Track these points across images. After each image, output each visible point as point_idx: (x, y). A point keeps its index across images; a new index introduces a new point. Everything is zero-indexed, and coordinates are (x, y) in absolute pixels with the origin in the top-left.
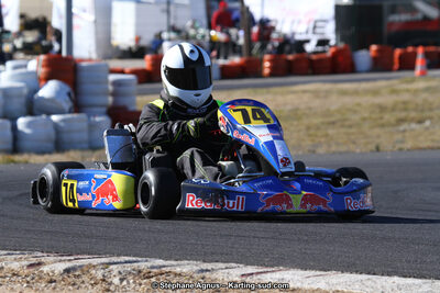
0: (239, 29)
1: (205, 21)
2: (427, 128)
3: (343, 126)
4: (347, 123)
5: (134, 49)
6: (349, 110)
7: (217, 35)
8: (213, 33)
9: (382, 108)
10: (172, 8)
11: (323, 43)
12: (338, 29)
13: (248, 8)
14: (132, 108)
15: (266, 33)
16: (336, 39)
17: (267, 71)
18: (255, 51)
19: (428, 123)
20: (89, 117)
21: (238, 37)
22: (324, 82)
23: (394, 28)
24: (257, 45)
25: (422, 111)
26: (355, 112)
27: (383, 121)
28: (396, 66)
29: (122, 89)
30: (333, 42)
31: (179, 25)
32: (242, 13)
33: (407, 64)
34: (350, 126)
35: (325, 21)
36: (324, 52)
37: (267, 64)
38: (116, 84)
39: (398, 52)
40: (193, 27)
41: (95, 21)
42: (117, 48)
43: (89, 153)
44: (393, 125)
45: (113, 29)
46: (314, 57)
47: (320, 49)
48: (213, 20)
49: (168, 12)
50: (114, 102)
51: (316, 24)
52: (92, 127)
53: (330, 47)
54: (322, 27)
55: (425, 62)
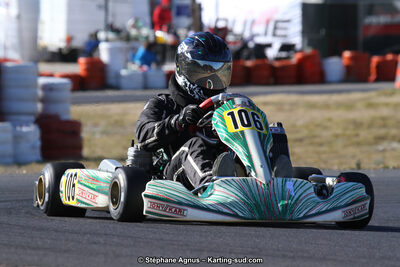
1: (147, 20)
3: (312, 144)
4: (317, 140)
5: (65, 52)
6: (318, 126)
9: (357, 124)
10: (111, 4)
11: (287, 47)
12: (305, 32)
13: (200, 5)
14: (65, 117)
16: (303, 42)
20: (14, 126)
22: (289, 92)
23: (371, 32)
26: (326, 128)
27: (359, 139)
28: (373, 76)
29: (54, 95)
30: (299, 46)
31: (118, 25)
32: (193, 11)
33: (386, 75)
34: (321, 145)
35: (288, 21)
36: (288, 58)
38: (47, 88)
39: (375, 60)
40: (135, 26)
41: (19, 17)
42: (45, 49)
44: (370, 144)
46: (277, 64)
50: (44, 109)
51: (277, 26)
52: (17, 138)
53: (296, 52)
54: (285, 29)
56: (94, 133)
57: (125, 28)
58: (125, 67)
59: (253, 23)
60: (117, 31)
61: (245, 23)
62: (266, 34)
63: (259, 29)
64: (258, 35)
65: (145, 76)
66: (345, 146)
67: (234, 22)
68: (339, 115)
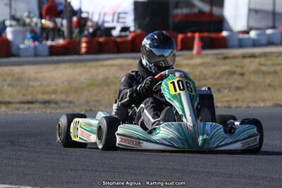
0: (63, 18)
1: (37, 13)
7: (47, 23)
8: (43, 21)
10: (13, 3)
11: (125, 29)
12: (136, 20)
13: (70, 3)
15: (83, 21)
16: (135, 26)
17: (83, 50)
18: (74, 35)
21: (62, 25)
22: (126, 58)
23: (178, 20)
24: (76, 31)
28: (179, 47)
30: (132, 29)
31: (18, 15)
32: (66, 7)
33: (187, 46)
35: (126, 13)
36: (126, 36)
37: (84, 45)
39: (180, 36)
40: (28, 17)
46: (119, 40)
48: (44, 12)
49: (10, 6)
51: (119, 16)
53: (131, 32)
54: (124, 18)
55: (200, 44)
56: (4, 86)
57: (22, 18)
58: (23, 43)
59: (105, 14)
60: (17, 20)
61: (100, 14)
62: (113, 21)
63: (108, 18)
64: (108, 22)
65: (35, 48)
67: (93, 14)
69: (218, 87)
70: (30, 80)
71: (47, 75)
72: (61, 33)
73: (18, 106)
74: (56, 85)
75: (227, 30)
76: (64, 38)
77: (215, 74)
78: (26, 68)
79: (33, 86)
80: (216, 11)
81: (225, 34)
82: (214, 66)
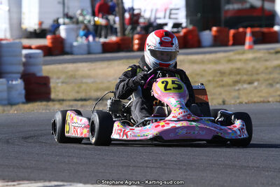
0: (116, 16)
1: (90, 10)
2: (256, 88)
5: (38, 31)
6: (198, 75)
7: (100, 20)
8: (96, 19)
9: (222, 73)
11: (177, 25)
12: (187, 16)
14: (39, 74)
16: (187, 22)
17: (136, 47)
18: (127, 32)
19: (256, 84)
20: (8, 81)
21: (115, 22)
23: (229, 15)
24: (129, 27)
25: (252, 75)
26: (202, 76)
27: (224, 83)
28: (231, 42)
29: (32, 61)
30: (184, 25)
31: (71, 14)
33: (239, 41)
35: (178, 9)
36: (178, 32)
37: (136, 42)
38: (28, 56)
39: (232, 32)
40: (81, 14)
41: (9, 11)
42: (26, 30)
43: (9, 108)
44: (230, 86)
45: (23, 16)
47: (175, 30)
49: (64, 4)
50: (24, 71)
51: (171, 12)
52: (10, 88)
53: (183, 28)
54: (176, 14)
55: (252, 39)
56: (58, 83)
57: (75, 14)
58: (76, 41)
59: (157, 10)
60: (70, 18)
61: (152, 11)
62: (165, 17)
63: (160, 14)
64: (160, 18)
65: (89, 45)
66: (215, 87)
67: (145, 11)
68: (211, 67)
69: (270, 82)
70: (83, 77)
71: (100, 72)
72: (114, 30)
73: (72, 103)
74: (109, 81)
75: (278, 25)
76: (117, 36)
77: (267, 68)
78: (80, 65)
79: (86, 83)
80: (267, 6)
81: (276, 28)
82: (266, 60)
